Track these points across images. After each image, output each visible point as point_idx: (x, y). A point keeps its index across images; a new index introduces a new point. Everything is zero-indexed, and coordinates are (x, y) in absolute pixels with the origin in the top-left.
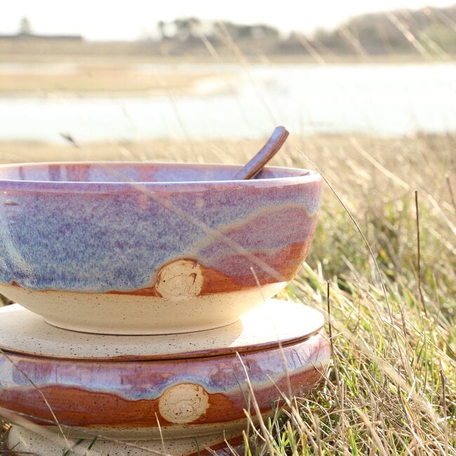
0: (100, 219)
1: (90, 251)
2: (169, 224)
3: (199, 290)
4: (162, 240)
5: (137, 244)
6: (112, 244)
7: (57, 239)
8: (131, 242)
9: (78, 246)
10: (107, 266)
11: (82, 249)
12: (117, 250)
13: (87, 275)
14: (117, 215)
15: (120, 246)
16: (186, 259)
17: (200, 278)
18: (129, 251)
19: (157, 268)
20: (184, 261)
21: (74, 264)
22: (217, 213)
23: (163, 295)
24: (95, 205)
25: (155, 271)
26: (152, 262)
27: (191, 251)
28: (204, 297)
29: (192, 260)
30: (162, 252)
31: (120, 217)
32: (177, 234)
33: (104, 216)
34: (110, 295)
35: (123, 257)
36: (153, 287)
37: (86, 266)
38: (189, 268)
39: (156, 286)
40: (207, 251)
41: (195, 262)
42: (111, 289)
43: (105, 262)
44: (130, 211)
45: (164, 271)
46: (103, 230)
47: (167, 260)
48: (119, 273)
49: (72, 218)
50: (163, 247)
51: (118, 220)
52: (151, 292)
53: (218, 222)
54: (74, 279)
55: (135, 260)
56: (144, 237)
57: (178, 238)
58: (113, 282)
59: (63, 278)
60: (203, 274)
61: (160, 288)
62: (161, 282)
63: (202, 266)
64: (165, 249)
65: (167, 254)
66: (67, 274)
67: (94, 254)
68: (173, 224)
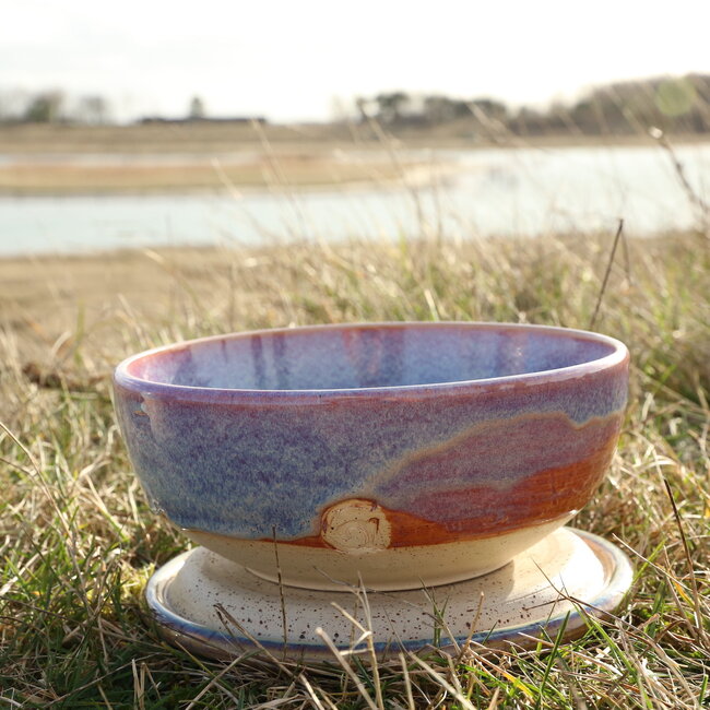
0: (235, 441)
1: (229, 483)
2: (328, 450)
3: (387, 540)
4: (321, 473)
5: (287, 477)
6: (255, 476)
7: (191, 465)
8: (278, 474)
9: (214, 476)
10: (252, 506)
11: (219, 480)
12: (262, 484)
13: (231, 516)
14: (256, 436)
15: (265, 478)
16: (360, 499)
17: (385, 525)
18: (278, 486)
19: (317, 510)
20: (357, 502)
21: (214, 499)
22: (399, 434)
23: (335, 546)
24: (229, 422)
25: (316, 514)
26: (310, 502)
27: (365, 488)
28: (399, 549)
29: (369, 500)
30: (323, 488)
31: (260, 440)
32: (341, 463)
33: (240, 437)
34: (265, 544)
35: (270, 493)
36: (320, 535)
37: (227, 504)
38: (366, 511)
39: (323, 533)
40: (390, 487)
41: (374, 503)
42: (262, 536)
43: (249, 499)
44: (272, 431)
45: (330, 515)
46: (241, 456)
47: (330, 500)
48: (269, 514)
49: (203, 438)
50: (323, 481)
51: (257, 442)
52: (317, 542)
53: (403, 446)
54: (217, 520)
55: (287, 498)
56: (294, 467)
57: (343, 469)
58: (263, 526)
59: (206, 517)
60: (388, 519)
61: (329, 536)
62: (329, 529)
63: (384, 508)
64: (326, 485)
65: (329, 491)
66: (209, 512)
67: (234, 488)
68: (334, 450)
